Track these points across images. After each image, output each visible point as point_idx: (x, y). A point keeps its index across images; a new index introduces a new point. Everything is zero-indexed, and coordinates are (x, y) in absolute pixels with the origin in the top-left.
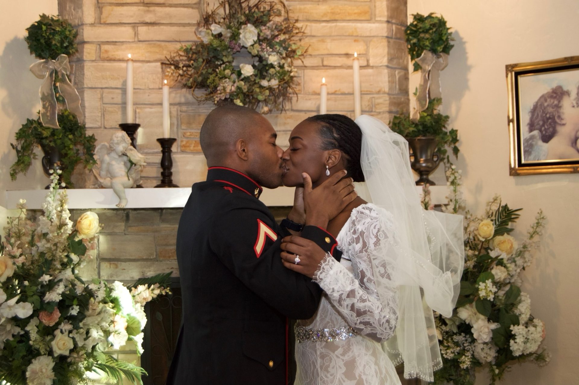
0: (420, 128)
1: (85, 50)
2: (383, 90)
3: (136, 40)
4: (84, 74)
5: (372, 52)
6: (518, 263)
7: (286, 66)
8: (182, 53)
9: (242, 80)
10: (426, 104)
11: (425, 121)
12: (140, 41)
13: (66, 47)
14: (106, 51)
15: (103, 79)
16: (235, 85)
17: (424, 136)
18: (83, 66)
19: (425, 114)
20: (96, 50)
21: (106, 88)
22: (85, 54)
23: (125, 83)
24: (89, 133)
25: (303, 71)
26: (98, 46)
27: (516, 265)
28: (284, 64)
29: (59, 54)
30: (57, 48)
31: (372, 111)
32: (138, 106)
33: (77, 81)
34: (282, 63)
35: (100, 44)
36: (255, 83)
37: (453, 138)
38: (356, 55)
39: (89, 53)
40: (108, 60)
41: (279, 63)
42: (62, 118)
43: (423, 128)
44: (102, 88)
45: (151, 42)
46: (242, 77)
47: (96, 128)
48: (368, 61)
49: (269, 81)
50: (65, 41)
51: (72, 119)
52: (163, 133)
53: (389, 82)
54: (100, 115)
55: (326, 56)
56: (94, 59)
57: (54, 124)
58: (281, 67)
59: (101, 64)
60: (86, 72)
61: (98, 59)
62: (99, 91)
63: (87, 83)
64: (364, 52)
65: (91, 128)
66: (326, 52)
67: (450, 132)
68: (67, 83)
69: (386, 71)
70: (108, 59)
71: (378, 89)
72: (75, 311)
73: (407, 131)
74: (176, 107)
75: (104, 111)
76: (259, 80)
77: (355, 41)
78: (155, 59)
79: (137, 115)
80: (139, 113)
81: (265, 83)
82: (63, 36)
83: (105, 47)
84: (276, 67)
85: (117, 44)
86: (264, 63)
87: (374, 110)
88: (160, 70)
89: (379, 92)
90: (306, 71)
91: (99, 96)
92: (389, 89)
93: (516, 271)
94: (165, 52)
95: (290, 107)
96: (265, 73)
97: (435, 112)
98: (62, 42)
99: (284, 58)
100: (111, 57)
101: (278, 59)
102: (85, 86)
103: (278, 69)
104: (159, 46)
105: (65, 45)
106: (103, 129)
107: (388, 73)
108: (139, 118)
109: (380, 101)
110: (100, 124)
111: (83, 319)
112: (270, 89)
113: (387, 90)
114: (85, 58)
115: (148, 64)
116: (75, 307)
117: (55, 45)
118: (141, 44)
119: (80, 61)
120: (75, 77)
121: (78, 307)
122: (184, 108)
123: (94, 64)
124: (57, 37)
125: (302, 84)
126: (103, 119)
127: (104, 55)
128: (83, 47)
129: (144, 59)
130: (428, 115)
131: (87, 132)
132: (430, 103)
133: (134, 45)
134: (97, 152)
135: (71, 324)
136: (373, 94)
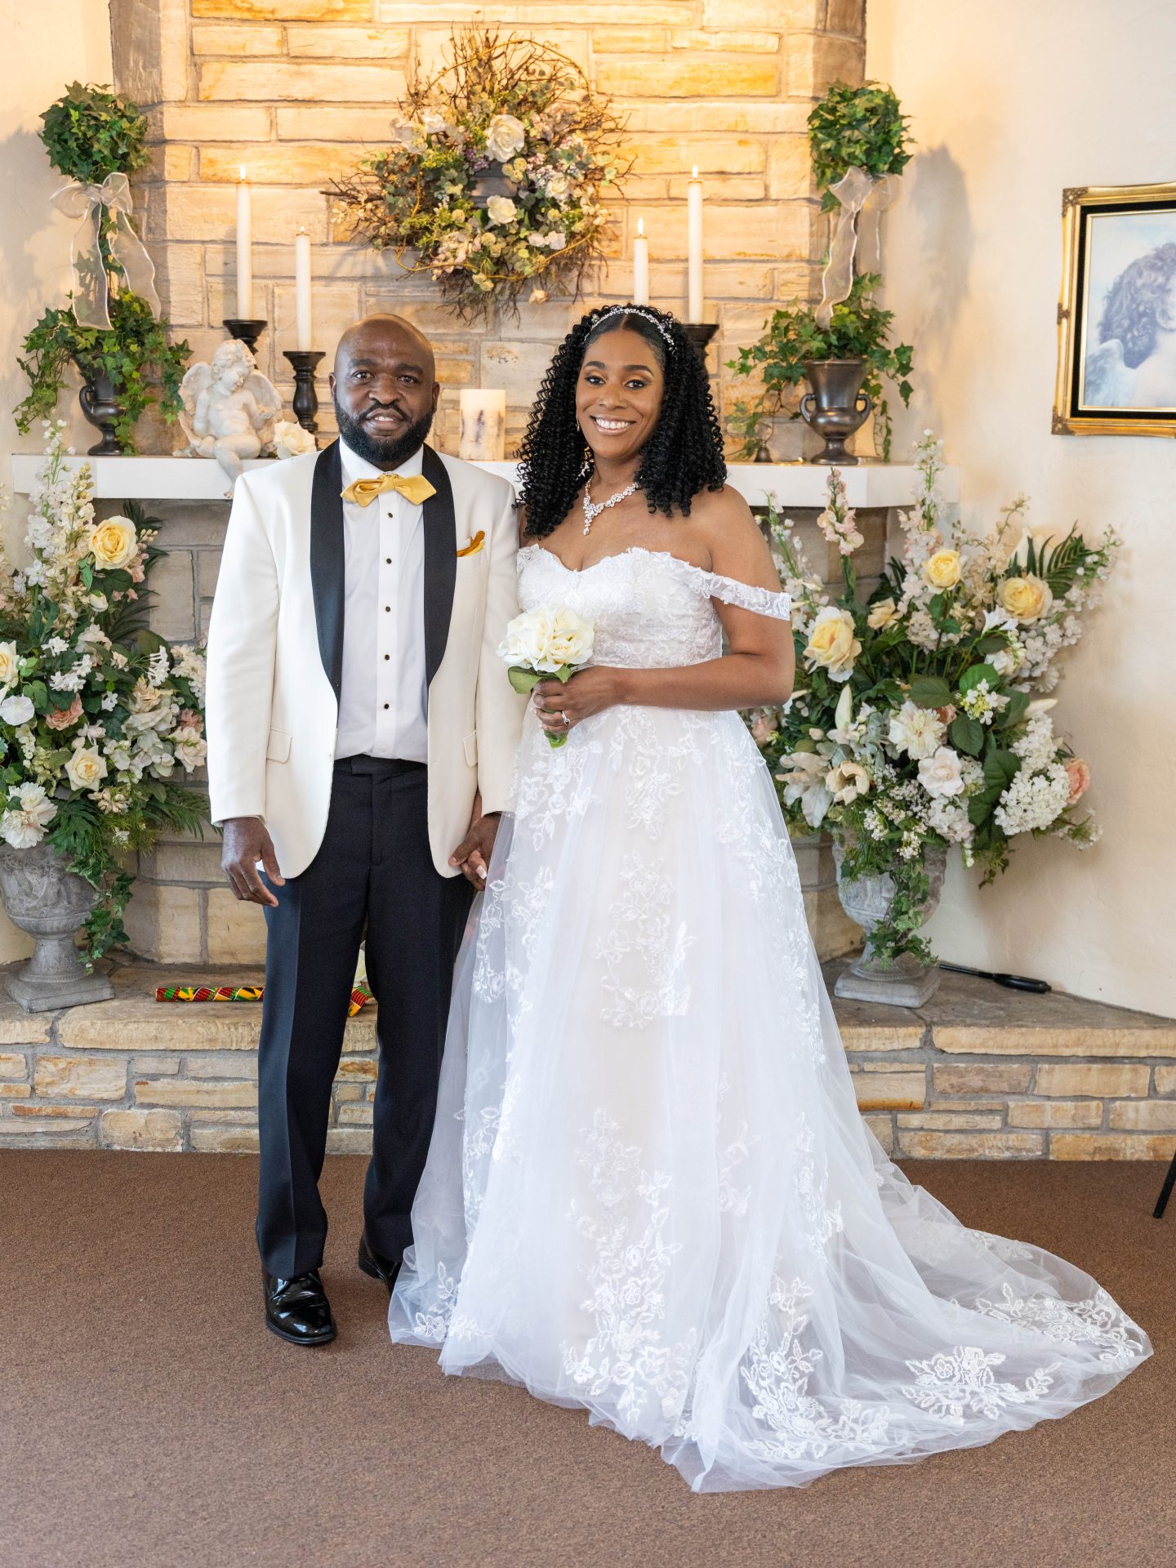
0: (833, 339)
1: (167, 159)
2: (798, 253)
3: (274, 137)
4: (165, 212)
5: (775, 167)
6: (1049, 638)
7: (583, 202)
8: (367, 168)
9: (491, 230)
10: (846, 288)
11: (845, 326)
12: (280, 140)
13: (125, 156)
14: (212, 162)
15: (206, 222)
16: (477, 241)
17: (839, 358)
18: (165, 193)
19: (846, 310)
20: (190, 158)
21: (211, 242)
22: (167, 167)
23: (234, 232)
24: (177, 338)
25: (625, 209)
26: (194, 150)
27: (1045, 643)
28: (579, 199)
29: (107, 173)
30: (104, 158)
31: (771, 299)
32: (280, 281)
33: (153, 225)
34: (575, 196)
35: (198, 145)
36: (519, 240)
37: (901, 364)
38: (695, 174)
39: (175, 166)
40: (214, 182)
41: (571, 195)
42: (117, 308)
43: (839, 339)
44: (203, 242)
45: (303, 144)
46: (490, 225)
47: (190, 327)
48: (766, 188)
49: (546, 235)
50: (120, 144)
51: (138, 309)
52: (297, 341)
53: (811, 234)
54: (200, 299)
55: (676, 176)
56: (186, 179)
57: (101, 321)
58: (574, 203)
59: (201, 189)
60: (170, 206)
61: (193, 178)
62: (196, 247)
63: (173, 230)
64: (760, 170)
65: (182, 326)
66: (676, 168)
67: (896, 351)
68: (128, 234)
69: (805, 211)
70: (215, 178)
71: (785, 252)
72: (109, 703)
73: (805, 348)
74: (357, 284)
75: (208, 292)
76: (527, 233)
77: (742, 142)
78: (313, 180)
79: (277, 301)
80: (280, 296)
81: (537, 239)
82: (114, 134)
83: (208, 153)
84: (561, 204)
85: (234, 145)
86: (538, 194)
87: (775, 298)
88: (324, 204)
89: (787, 258)
90: (631, 209)
91: (198, 259)
92: (811, 252)
93: (1044, 654)
94: (333, 165)
95: (596, 289)
96: (539, 217)
97: (866, 305)
98: (114, 147)
99: (580, 186)
100: (221, 174)
101: (569, 187)
102: (169, 237)
103: (565, 208)
104: (322, 151)
105: (120, 152)
106: (206, 329)
107: (810, 214)
108: (280, 307)
109: (792, 276)
110: (199, 318)
111: (127, 718)
112: (546, 251)
113: (805, 253)
114: (167, 177)
115: (299, 190)
116: (109, 693)
117: (100, 151)
118: (283, 147)
119: (158, 182)
120: (149, 217)
121: (116, 695)
122: (371, 287)
123: (186, 188)
124: (104, 136)
125: (623, 239)
126: (206, 308)
127: (207, 171)
128: (164, 153)
129: (288, 179)
130: (850, 313)
131: (172, 335)
132: (855, 284)
133: (267, 148)
134: (188, 381)
135: (101, 726)
136: (775, 261)
